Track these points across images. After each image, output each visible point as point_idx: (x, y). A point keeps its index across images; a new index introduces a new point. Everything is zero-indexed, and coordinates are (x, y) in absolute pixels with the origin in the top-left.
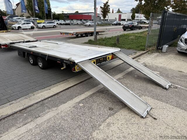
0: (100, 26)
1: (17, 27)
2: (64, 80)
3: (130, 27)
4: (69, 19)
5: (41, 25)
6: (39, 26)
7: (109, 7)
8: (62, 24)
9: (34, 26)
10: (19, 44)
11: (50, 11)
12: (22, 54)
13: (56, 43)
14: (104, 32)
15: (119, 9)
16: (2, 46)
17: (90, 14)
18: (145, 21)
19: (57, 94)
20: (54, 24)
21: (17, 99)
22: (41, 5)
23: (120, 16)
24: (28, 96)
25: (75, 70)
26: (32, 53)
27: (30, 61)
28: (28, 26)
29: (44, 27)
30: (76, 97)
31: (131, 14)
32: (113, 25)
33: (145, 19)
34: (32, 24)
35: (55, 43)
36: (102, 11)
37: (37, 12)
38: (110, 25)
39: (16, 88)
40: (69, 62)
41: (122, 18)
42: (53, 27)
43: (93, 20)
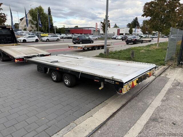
0: (100, 40)
1: (22, 40)
2: (102, 103)
3: (133, 40)
4: (71, 33)
5: (45, 39)
6: (43, 39)
7: (109, 22)
8: (64, 37)
9: (38, 39)
10: (36, 59)
11: (52, 25)
12: (43, 69)
13: (76, 57)
14: (109, 45)
15: (116, 24)
16: (15, 60)
17: (90, 29)
18: (142, 35)
19: (104, 123)
20: (58, 38)
21: (58, 132)
22: (44, 20)
23: (119, 30)
24: (69, 126)
25: (122, 92)
26: (58, 69)
27: (53, 78)
28: (33, 39)
29: (48, 41)
30: (130, 128)
31: (129, 29)
32: (112, 39)
33: (142, 33)
34: (36, 38)
35: (74, 58)
36: (102, 26)
37: (40, 26)
38: (110, 39)
39: (49, 114)
40: (113, 82)
41: (121, 32)
42: (57, 41)
43: (92, 34)
